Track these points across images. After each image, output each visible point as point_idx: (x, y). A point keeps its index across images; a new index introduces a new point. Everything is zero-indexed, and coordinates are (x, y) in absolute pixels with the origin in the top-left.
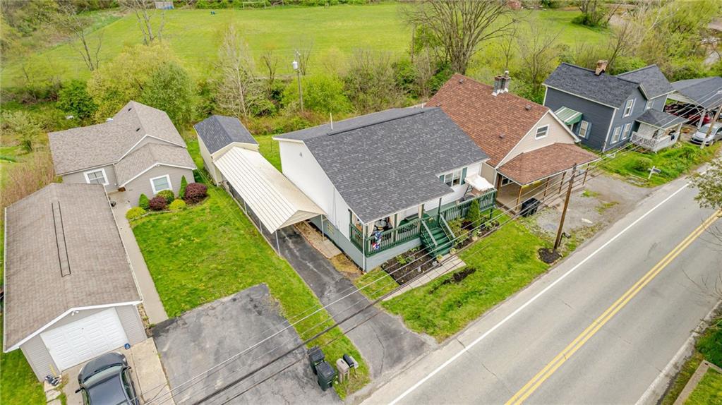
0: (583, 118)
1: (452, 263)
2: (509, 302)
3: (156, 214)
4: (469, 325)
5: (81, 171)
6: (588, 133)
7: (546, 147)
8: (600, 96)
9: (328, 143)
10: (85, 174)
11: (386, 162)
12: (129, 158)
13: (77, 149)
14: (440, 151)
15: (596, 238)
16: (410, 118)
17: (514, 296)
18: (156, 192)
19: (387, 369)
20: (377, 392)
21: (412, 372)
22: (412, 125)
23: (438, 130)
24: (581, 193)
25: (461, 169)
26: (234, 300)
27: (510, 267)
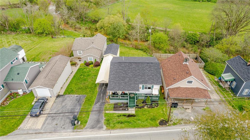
0: (234, 80)
1: (132, 111)
2: (136, 129)
3: (86, 67)
4: (118, 129)
5: (77, 50)
6: (234, 87)
7: (191, 88)
8: (242, 75)
9: (116, 65)
10: (78, 51)
11: (128, 75)
12: (87, 50)
13: (79, 44)
14: (147, 77)
15: (187, 125)
16: (147, 64)
17: (138, 129)
18: (89, 61)
19: (89, 128)
20: (82, 132)
21: (93, 132)
22: (146, 66)
23: (153, 70)
24: (202, 108)
25: (151, 85)
26: (77, 96)
27: (147, 120)
